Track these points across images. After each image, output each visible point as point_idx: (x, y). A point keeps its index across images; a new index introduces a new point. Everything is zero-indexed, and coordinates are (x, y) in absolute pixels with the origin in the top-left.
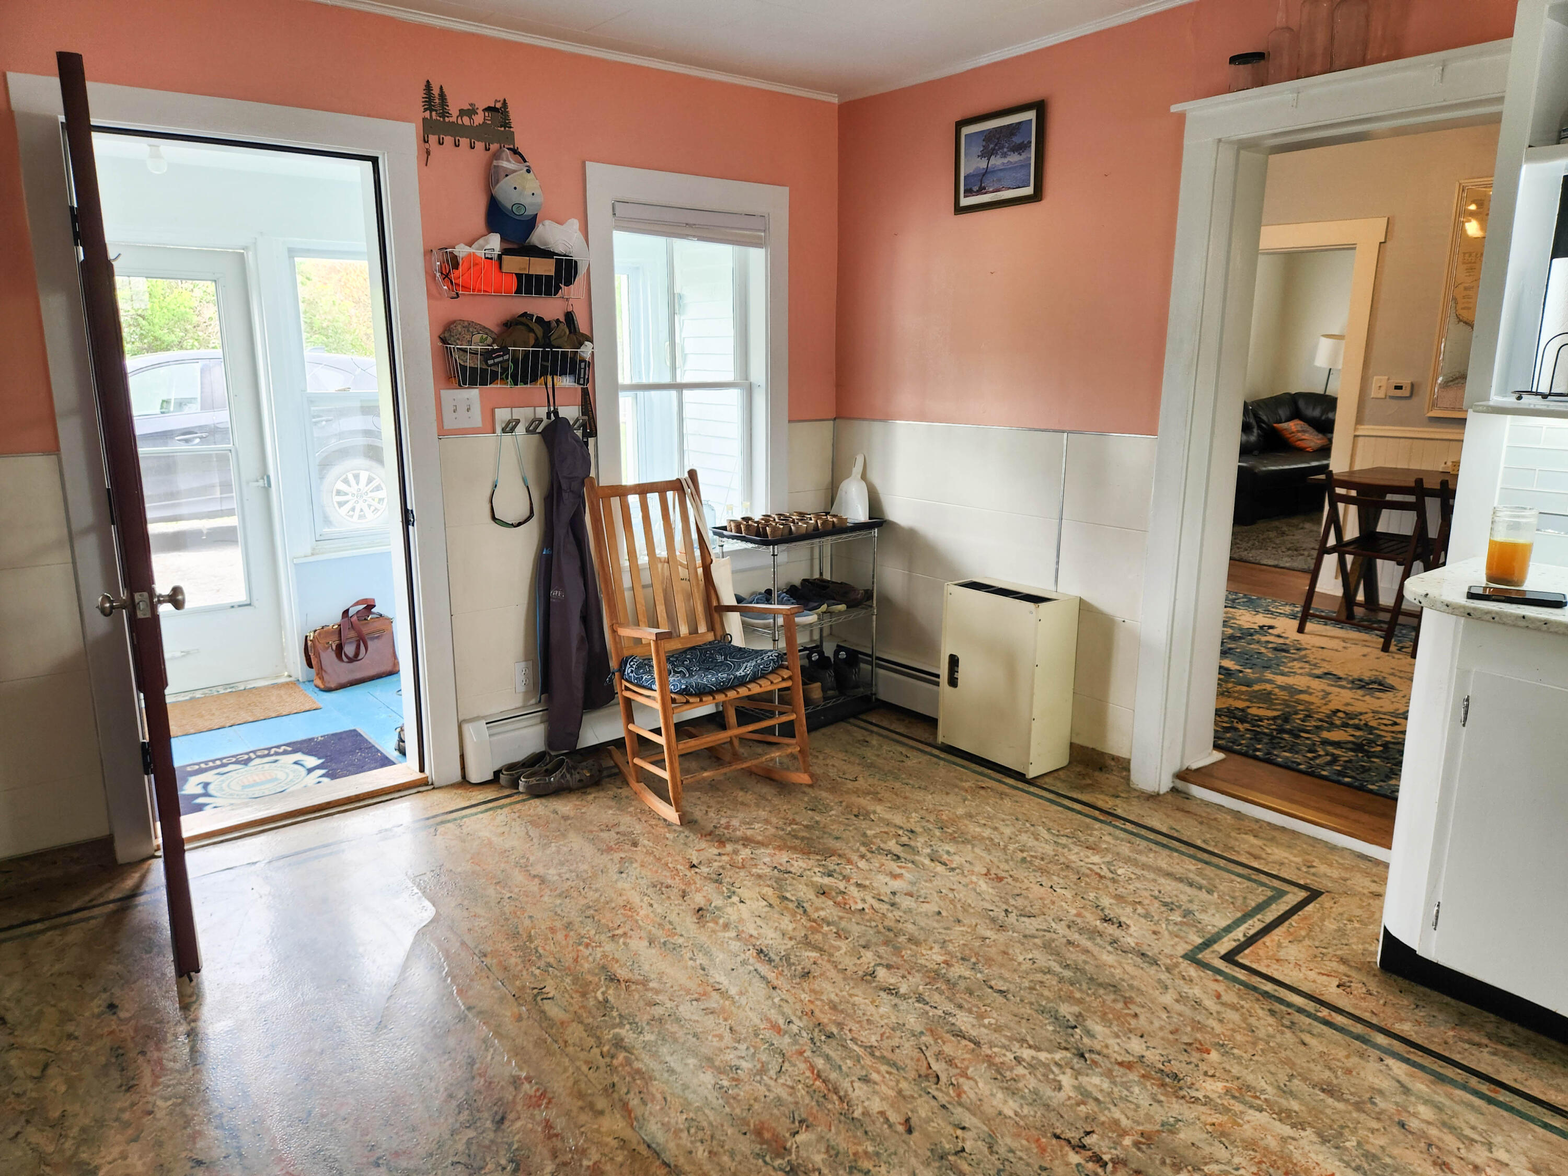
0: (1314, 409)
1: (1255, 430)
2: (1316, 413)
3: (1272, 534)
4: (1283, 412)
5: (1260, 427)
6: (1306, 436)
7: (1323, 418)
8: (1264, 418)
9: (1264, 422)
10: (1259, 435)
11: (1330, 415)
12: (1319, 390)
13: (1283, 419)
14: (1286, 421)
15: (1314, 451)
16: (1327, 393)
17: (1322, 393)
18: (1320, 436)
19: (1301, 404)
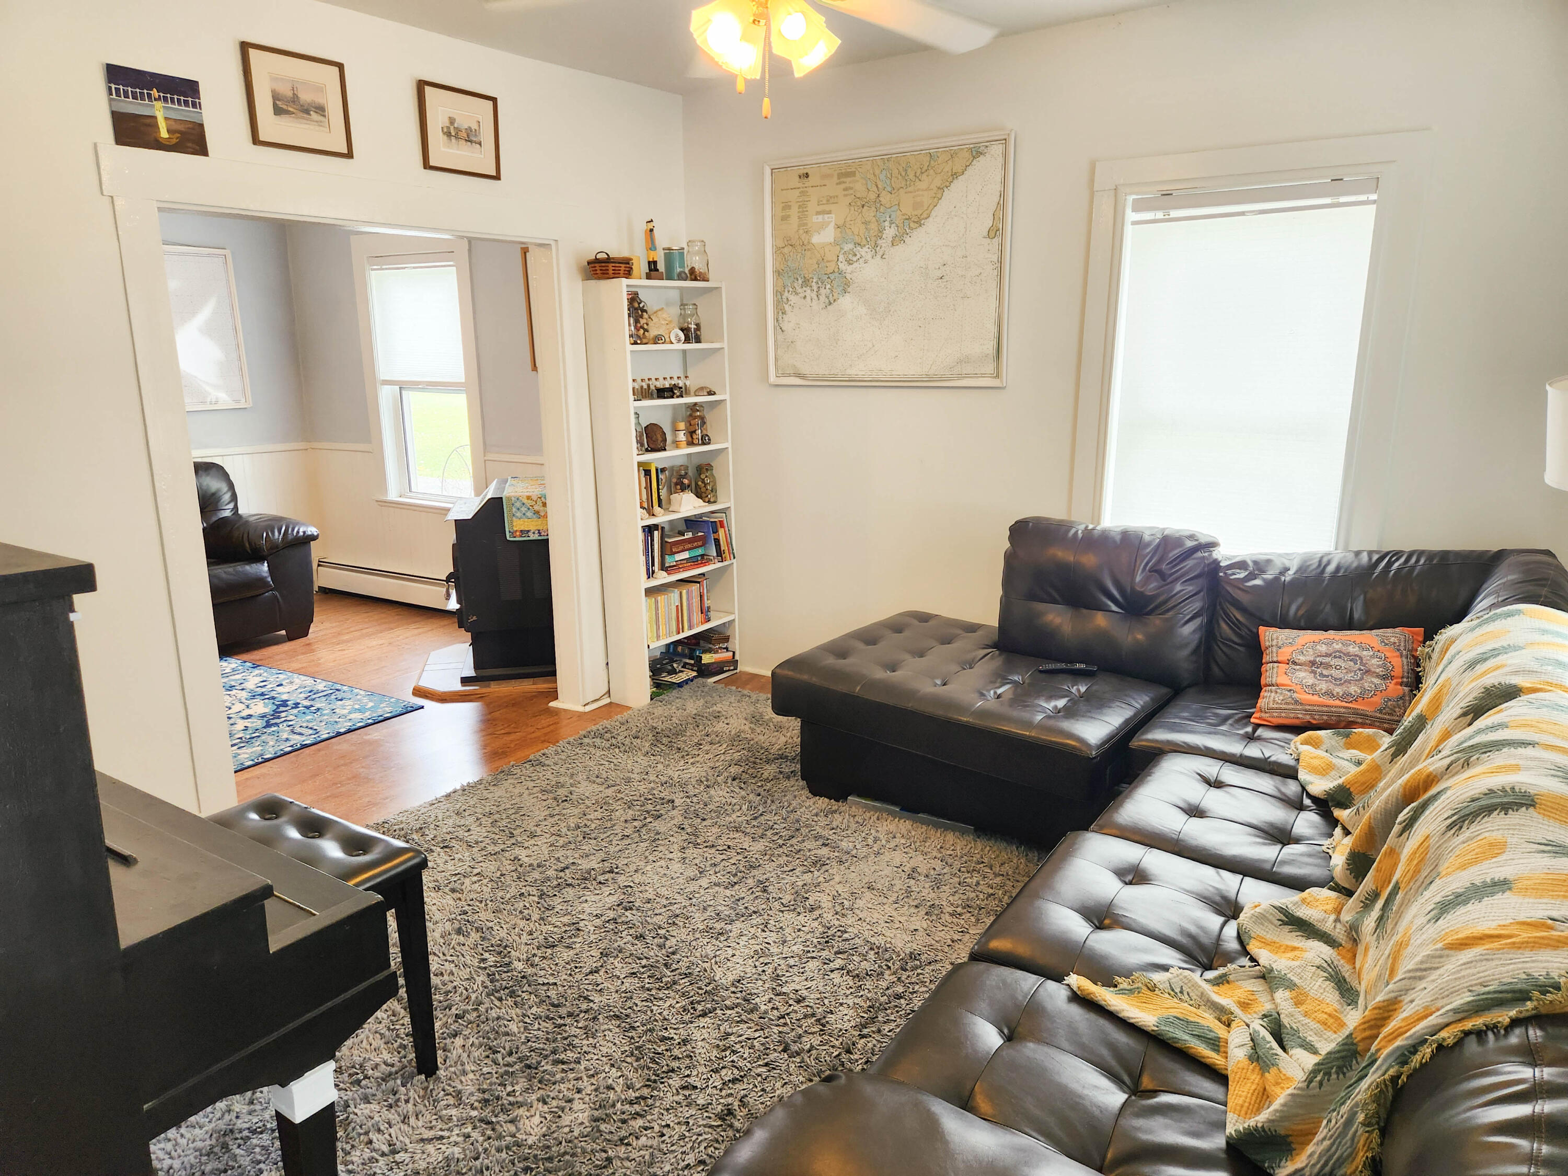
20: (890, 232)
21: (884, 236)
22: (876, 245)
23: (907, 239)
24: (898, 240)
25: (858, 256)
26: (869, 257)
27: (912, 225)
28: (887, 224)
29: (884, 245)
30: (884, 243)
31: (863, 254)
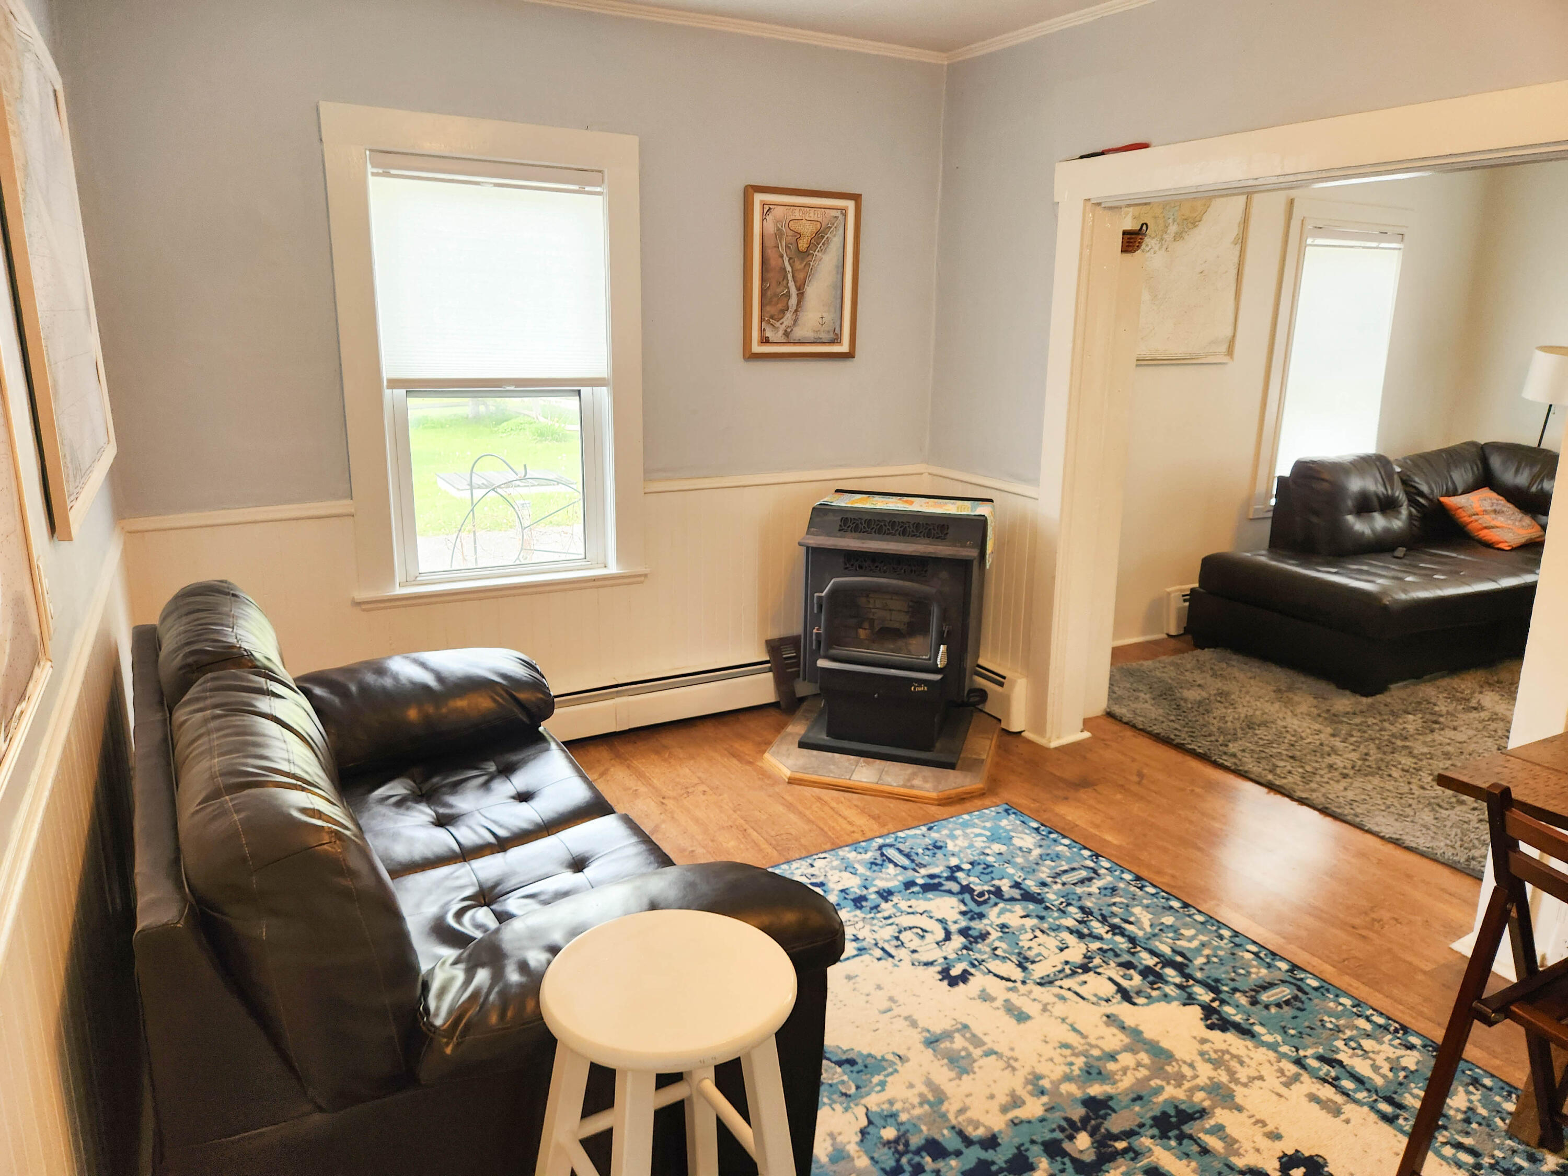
0: (1517, 471)
1: (1404, 512)
2: (1522, 479)
3: (1412, 722)
4: (1460, 477)
5: (1412, 502)
6: (1500, 520)
7: (1534, 489)
8: (1425, 488)
9: (1421, 494)
10: (1410, 515)
11: (1546, 485)
12: (1530, 441)
13: (1460, 491)
14: (1466, 491)
15: (1513, 549)
16: (1542, 446)
17: (1534, 444)
18: (1527, 520)
19: (1496, 462)
20: (1173, 229)
21: (1169, 231)
22: (1162, 239)
23: (1186, 237)
24: (1178, 237)
25: (1150, 247)
26: (1156, 248)
27: (1189, 224)
28: (1170, 221)
29: (1168, 239)
30: (1169, 237)
31: (1153, 245)
